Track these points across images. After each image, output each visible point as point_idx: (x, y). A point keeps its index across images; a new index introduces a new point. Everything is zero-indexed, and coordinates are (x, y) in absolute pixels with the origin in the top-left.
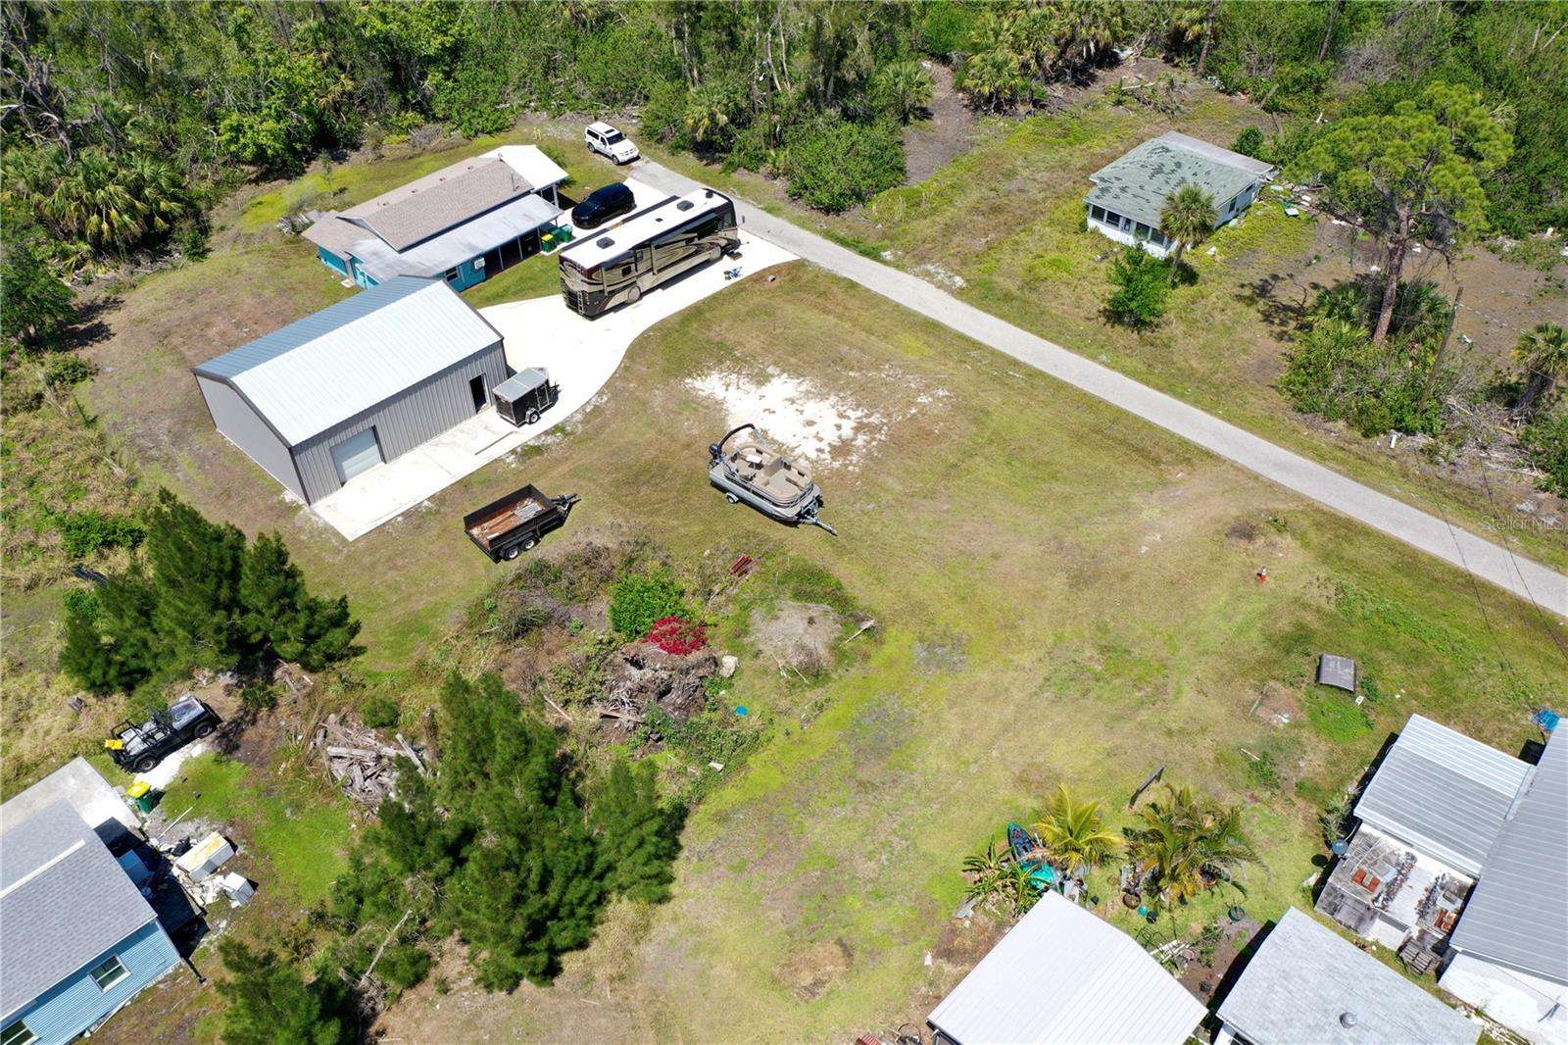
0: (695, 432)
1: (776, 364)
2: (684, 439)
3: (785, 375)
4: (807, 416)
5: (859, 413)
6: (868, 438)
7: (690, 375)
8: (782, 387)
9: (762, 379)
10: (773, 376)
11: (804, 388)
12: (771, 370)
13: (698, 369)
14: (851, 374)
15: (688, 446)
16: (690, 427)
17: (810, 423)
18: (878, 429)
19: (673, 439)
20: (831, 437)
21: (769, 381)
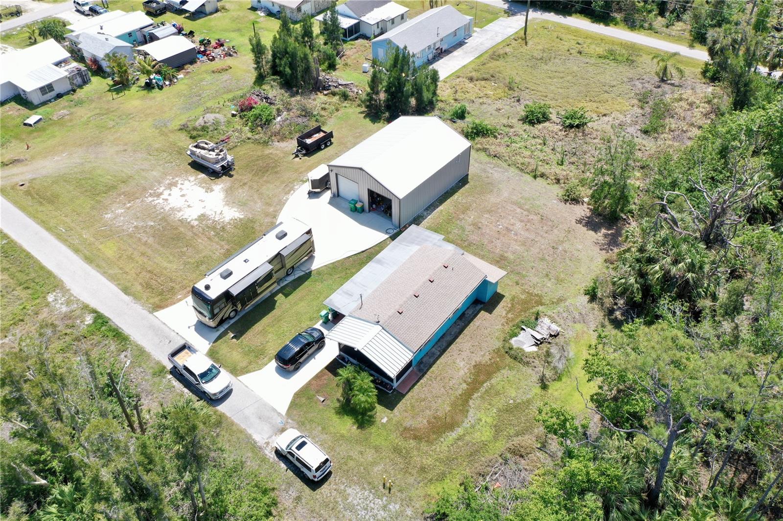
0: (240, 191)
1: (193, 227)
2: (246, 188)
3: (188, 220)
4: (184, 199)
5: (156, 202)
6: (158, 191)
7: (241, 220)
8: (191, 215)
9: (202, 217)
10: (196, 220)
11: (180, 214)
12: (195, 223)
13: (236, 223)
14: (152, 224)
15: (245, 184)
16: (242, 193)
17: (183, 196)
18: (151, 195)
19: (251, 187)
20: (175, 191)
21: (199, 217)
